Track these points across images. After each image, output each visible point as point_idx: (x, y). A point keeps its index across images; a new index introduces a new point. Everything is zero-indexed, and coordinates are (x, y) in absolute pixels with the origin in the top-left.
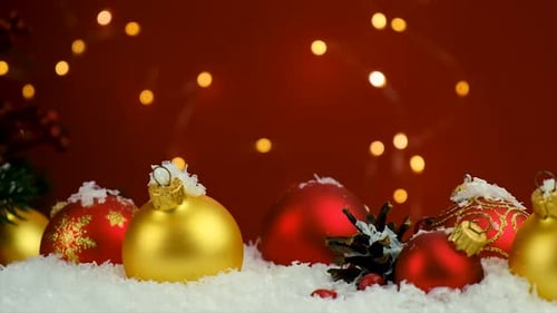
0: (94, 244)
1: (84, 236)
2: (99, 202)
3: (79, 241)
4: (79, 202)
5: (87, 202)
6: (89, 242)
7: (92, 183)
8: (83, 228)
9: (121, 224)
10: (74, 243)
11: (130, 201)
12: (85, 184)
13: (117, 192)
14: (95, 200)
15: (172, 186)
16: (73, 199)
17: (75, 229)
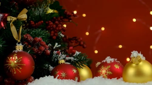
0: (112, 73)
1: (109, 71)
2: (112, 62)
3: (108, 72)
4: (106, 62)
5: (109, 62)
6: (110, 73)
7: (109, 57)
8: (108, 69)
9: (118, 68)
10: (106, 73)
11: (119, 62)
12: (107, 57)
13: (116, 59)
14: (111, 61)
15: (138, 58)
16: (104, 61)
17: (106, 69)
